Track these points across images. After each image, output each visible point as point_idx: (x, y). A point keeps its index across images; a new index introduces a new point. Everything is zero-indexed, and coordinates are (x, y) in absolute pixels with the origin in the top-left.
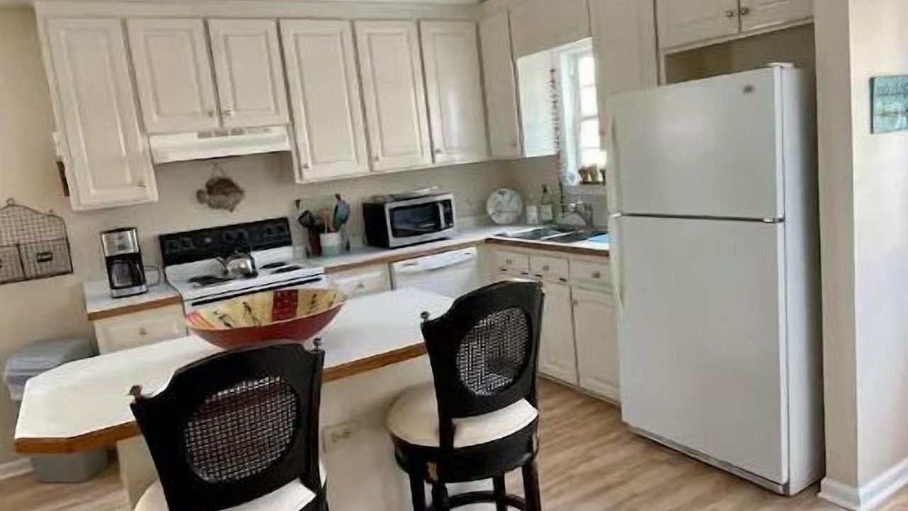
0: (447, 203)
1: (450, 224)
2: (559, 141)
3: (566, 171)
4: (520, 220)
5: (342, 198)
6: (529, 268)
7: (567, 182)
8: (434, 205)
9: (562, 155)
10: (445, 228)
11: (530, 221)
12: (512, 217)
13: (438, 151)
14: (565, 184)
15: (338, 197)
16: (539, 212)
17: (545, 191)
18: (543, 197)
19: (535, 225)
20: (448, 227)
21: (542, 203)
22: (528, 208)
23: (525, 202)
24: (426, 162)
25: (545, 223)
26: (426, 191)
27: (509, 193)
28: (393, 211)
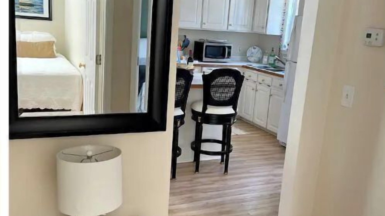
0: (230, 48)
1: (229, 57)
2: (282, 30)
3: (283, 44)
4: (260, 61)
5: (187, 37)
6: (257, 80)
7: (282, 48)
8: (224, 48)
9: (282, 36)
10: (227, 58)
11: (264, 62)
12: (257, 59)
13: (231, 25)
14: (281, 49)
15: (185, 36)
16: (268, 59)
17: (273, 50)
18: (271, 53)
19: (265, 64)
20: (228, 58)
21: (271, 56)
22: (264, 57)
23: (263, 53)
24: (224, 29)
25: (270, 64)
26: (222, 41)
27: (257, 48)
28: (207, 46)
